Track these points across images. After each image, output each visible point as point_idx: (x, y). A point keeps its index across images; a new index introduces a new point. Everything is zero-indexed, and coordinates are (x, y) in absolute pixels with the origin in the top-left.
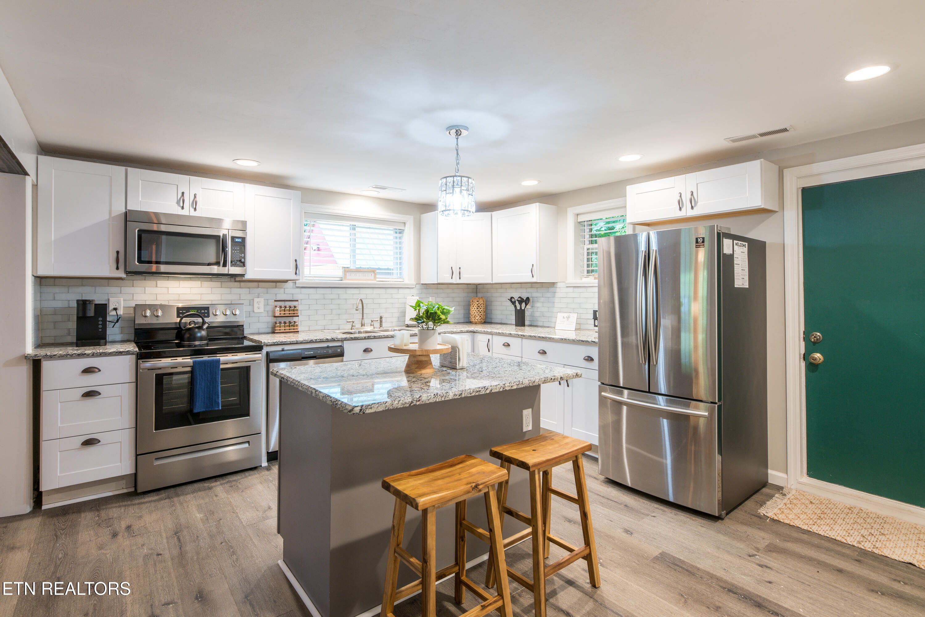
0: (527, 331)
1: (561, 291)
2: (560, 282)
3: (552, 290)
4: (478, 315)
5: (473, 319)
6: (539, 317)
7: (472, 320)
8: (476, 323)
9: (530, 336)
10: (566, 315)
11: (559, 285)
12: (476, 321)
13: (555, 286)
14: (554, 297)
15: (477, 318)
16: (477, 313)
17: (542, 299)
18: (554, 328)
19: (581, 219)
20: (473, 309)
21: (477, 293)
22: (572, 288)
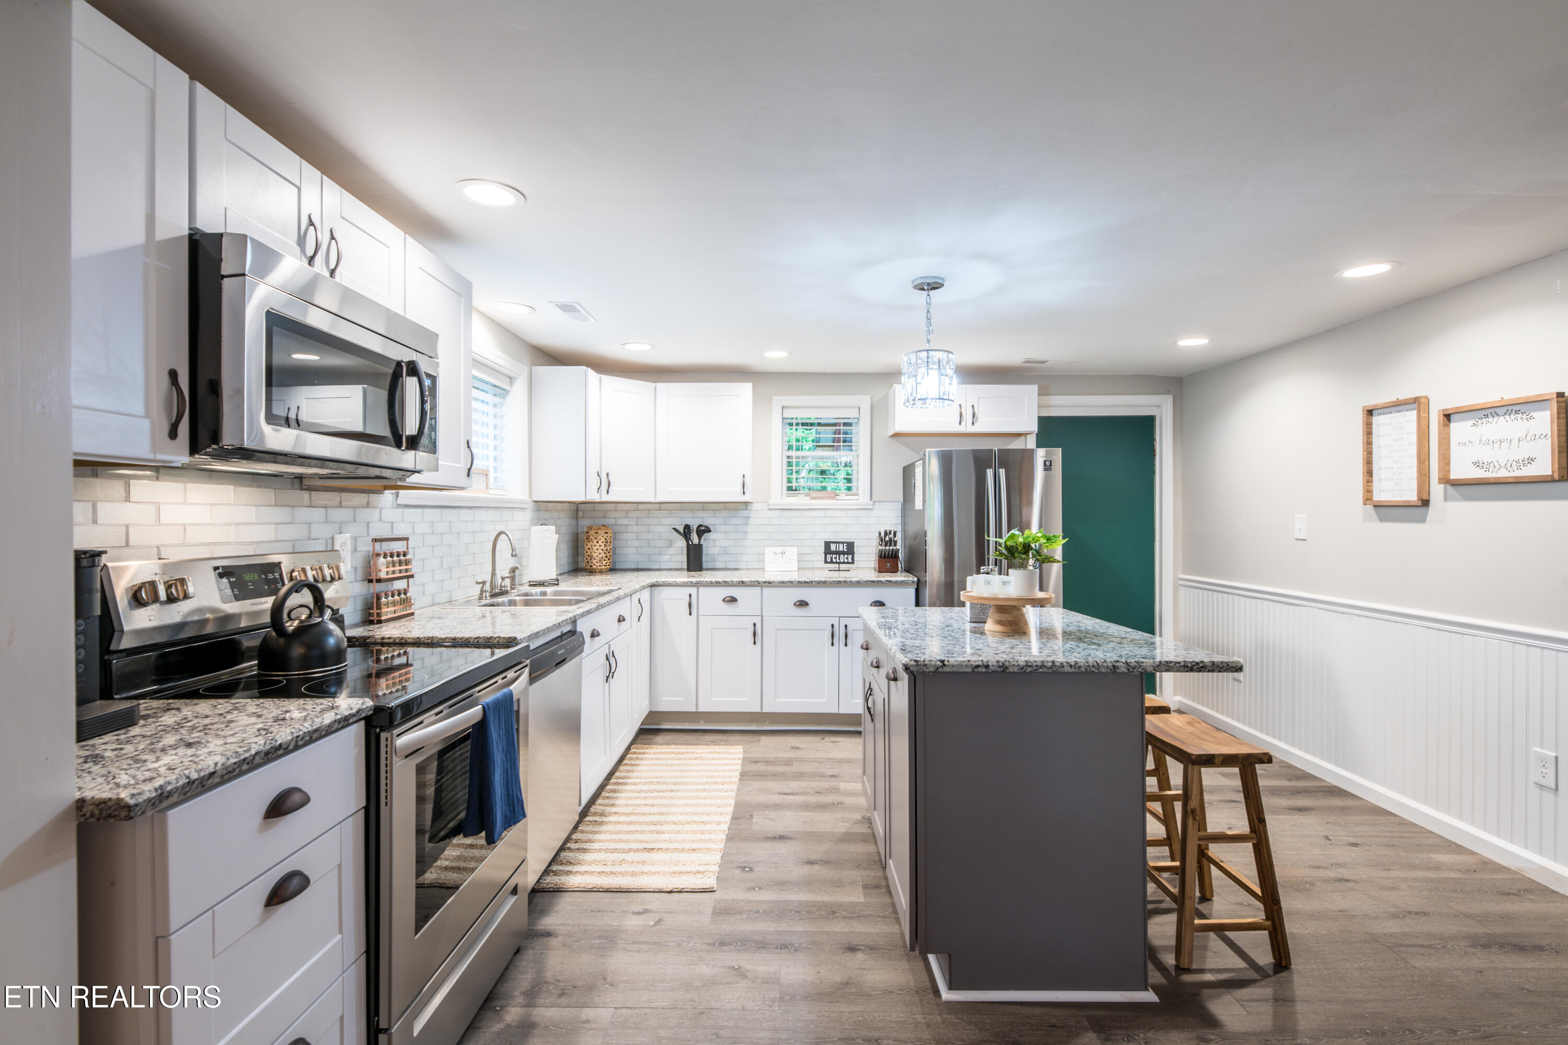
0: (706, 577)
1: (758, 513)
2: (757, 502)
3: (745, 513)
4: (606, 557)
5: (598, 565)
6: (718, 554)
7: (594, 567)
8: (601, 572)
9: (711, 582)
10: (778, 550)
11: (755, 507)
12: (604, 567)
13: (749, 507)
14: (747, 524)
15: (604, 563)
16: (605, 553)
17: (723, 528)
18: (764, 569)
19: (788, 414)
20: (596, 547)
21: (577, 518)
22: (778, 512)
